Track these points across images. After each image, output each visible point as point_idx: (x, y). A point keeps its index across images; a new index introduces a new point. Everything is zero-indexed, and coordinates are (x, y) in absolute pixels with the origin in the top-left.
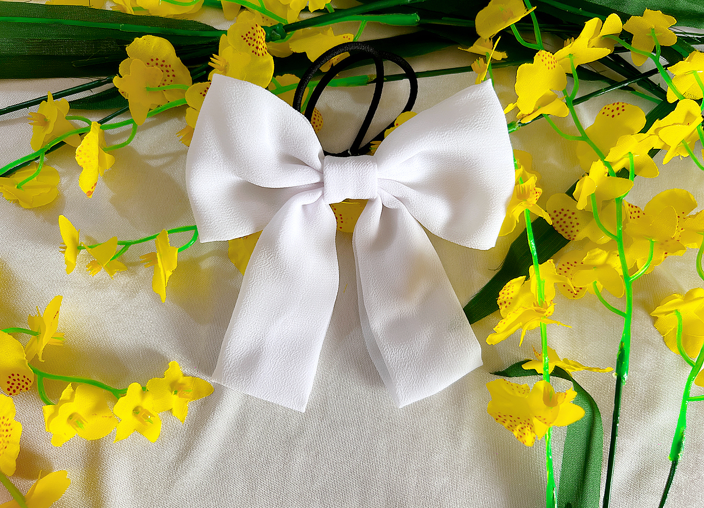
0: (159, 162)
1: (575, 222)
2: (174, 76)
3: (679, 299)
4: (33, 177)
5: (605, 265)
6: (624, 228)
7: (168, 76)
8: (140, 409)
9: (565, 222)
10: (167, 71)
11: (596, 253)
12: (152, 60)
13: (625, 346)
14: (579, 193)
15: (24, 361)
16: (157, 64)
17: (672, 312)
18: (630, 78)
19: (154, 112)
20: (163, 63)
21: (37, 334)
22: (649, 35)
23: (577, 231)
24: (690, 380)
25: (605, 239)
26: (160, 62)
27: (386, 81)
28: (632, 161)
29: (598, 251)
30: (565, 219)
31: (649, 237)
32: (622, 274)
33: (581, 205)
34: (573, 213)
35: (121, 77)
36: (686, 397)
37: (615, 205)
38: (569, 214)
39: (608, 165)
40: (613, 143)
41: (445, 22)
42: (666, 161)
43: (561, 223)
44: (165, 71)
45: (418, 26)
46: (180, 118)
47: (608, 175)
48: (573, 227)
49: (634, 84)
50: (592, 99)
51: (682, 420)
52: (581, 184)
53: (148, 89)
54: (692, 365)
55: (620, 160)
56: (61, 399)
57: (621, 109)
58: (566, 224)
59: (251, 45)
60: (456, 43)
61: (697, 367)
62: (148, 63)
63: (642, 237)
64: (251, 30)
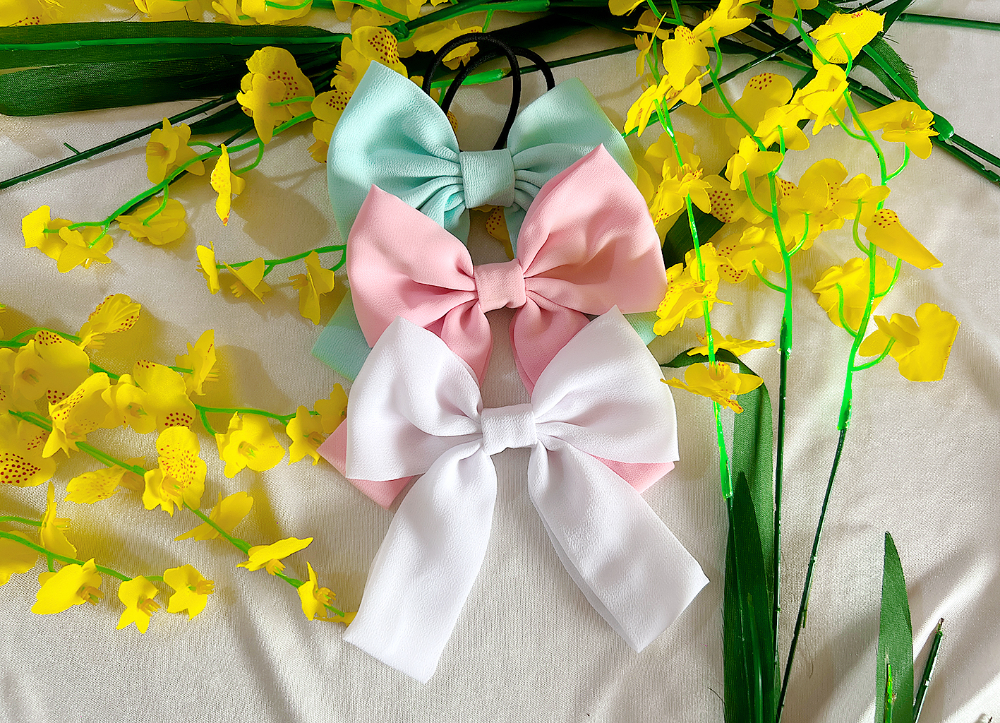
0: (290, 183)
1: (729, 203)
2: (296, 88)
3: (837, 271)
4: (158, 212)
5: (763, 243)
6: (779, 205)
7: (291, 89)
9: (719, 205)
10: (290, 84)
11: (752, 231)
12: (274, 73)
13: (787, 322)
14: (731, 173)
15: (184, 396)
17: (833, 286)
18: (778, 48)
19: (281, 129)
20: (285, 76)
21: (190, 372)
23: (732, 212)
24: (854, 350)
25: (760, 218)
26: (281, 75)
27: (522, 73)
28: (782, 135)
29: (754, 229)
30: (719, 201)
31: (803, 210)
32: (780, 251)
33: (734, 186)
34: (727, 195)
35: (243, 93)
36: (851, 368)
37: (768, 182)
38: (723, 196)
39: (758, 140)
40: (761, 117)
42: (815, 131)
43: (715, 205)
44: (287, 84)
45: (548, 10)
46: (306, 136)
47: (759, 150)
48: (728, 208)
49: (781, 53)
50: (740, 74)
51: (848, 390)
52: (732, 161)
53: (271, 104)
54: (854, 335)
55: (770, 135)
56: (229, 427)
57: (768, 80)
58: (721, 207)
59: (379, 50)
60: (591, 25)
61: (859, 337)
62: (270, 77)
63: (797, 212)
64: (378, 35)
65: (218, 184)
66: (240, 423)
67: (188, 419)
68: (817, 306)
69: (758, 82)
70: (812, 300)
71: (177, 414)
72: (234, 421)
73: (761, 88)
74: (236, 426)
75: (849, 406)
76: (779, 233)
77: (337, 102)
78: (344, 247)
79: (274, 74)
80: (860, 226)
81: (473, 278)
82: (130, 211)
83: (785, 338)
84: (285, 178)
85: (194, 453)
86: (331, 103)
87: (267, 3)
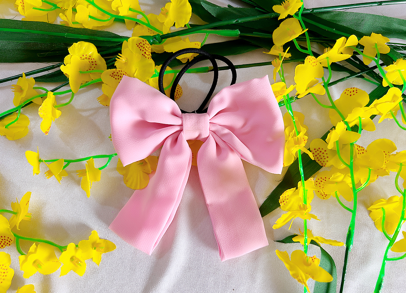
0: (88, 113)
1: (326, 156)
2: (96, 64)
3: (384, 202)
4: (15, 121)
5: (342, 182)
6: (354, 160)
7: (93, 65)
8: (74, 258)
9: (320, 156)
10: (92, 62)
11: (337, 175)
12: (83, 56)
13: (351, 229)
14: (329, 140)
15: (9, 229)
16: (86, 58)
17: (380, 208)
18: (362, 71)
19: (84, 85)
20: (90, 57)
21: (16, 214)
22: (374, 47)
23: (327, 161)
25: (343, 166)
26: (88, 57)
28: (360, 122)
29: (339, 174)
30: (321, 154)
31: (368, 167)
32: (352, 187)
33: (330, 146)
34: (325, 151)
35: (65, 65)
36: (386, 258)
37: (349, 147)
38: (323, 151)
40: (350, 112)
41: (255, 34)
43: (318, 156)
45: (239, 37)
47: (347, 130)
48: (325, 159)
49: (364, 74)
51: (382, 271)
52: (330, 135)
53: (81, 72)
54: (389, 240)
55: (353, 121)
56: (29, 251)
57: (355, 91)
58: (321, 157)
59: (142, 50)
60: (261, 47)
61: (392, 241)
62: (81, 58)
63: (364, 166)
64: (142, 42)
66: (36, 250)
67: (10, 241)
69: (349, 92)
71: (5, 237)
72: (32, 248)
74: (33, 251)
75: (382, 281)
76: (352, 177)
77: (116, 75)
80: (400, 177)
86: (113, 75)
87: (90, 17)
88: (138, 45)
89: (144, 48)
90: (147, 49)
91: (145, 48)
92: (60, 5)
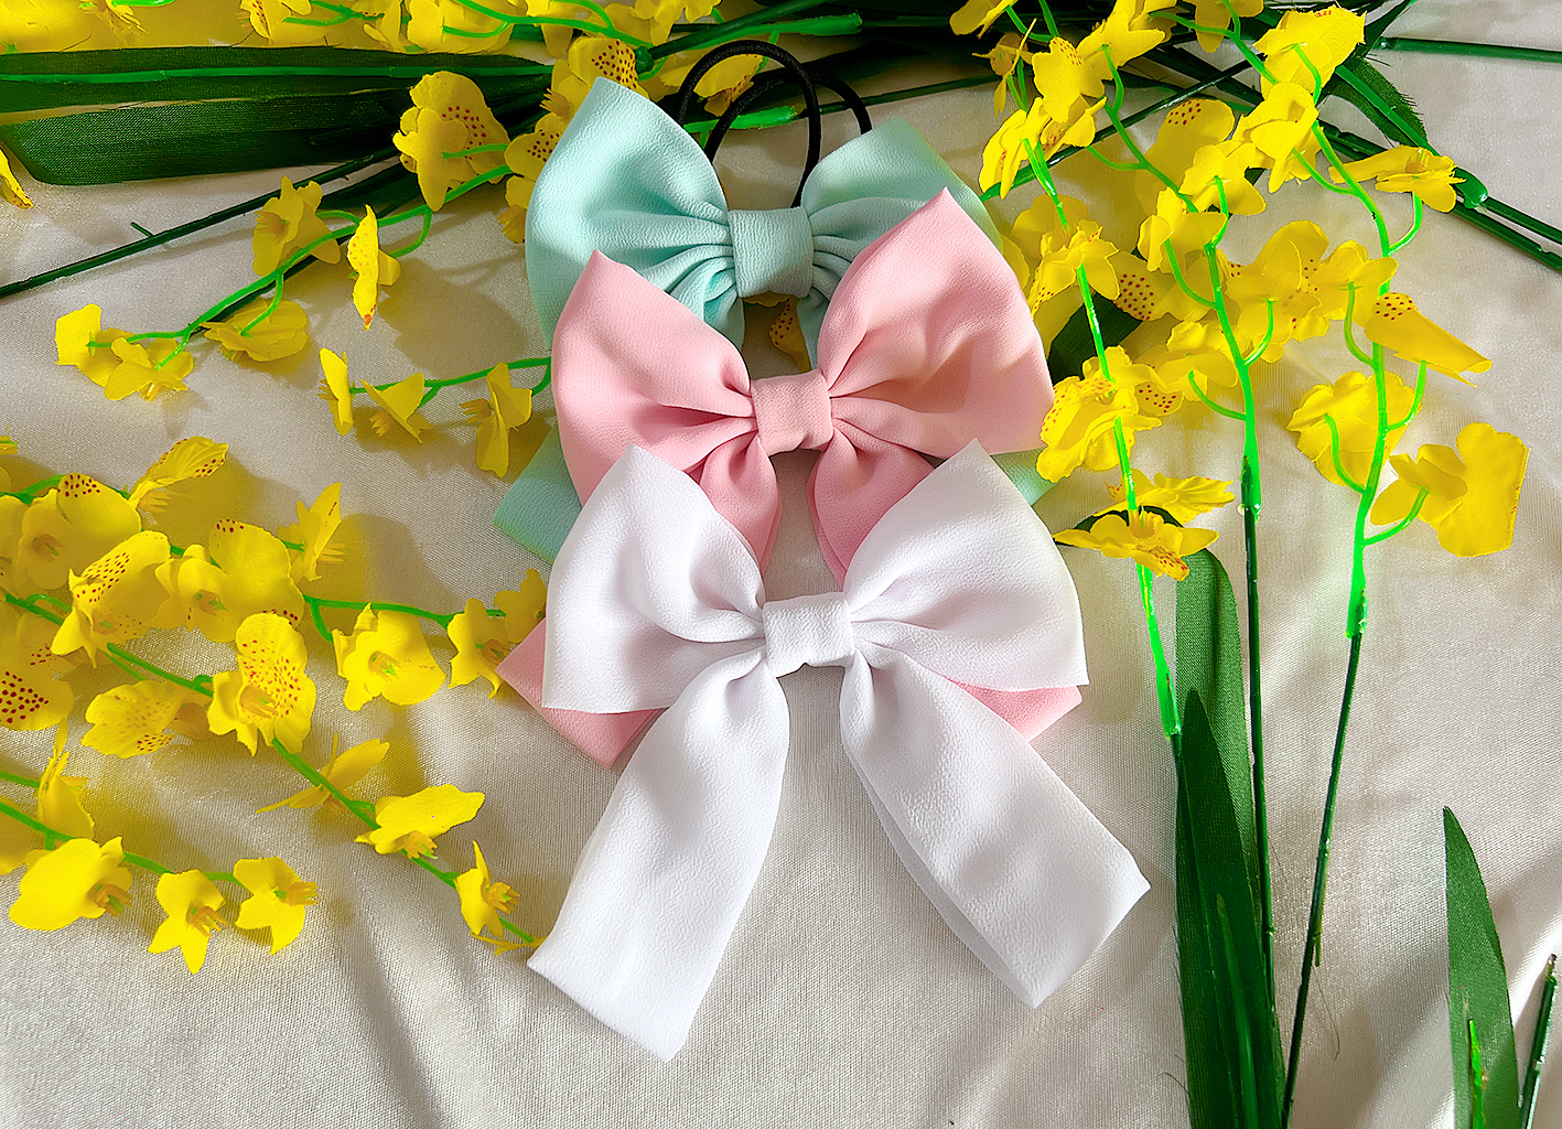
0: (470, 278)
1: (1146, 292)
2: (484, 135)
3: (1324, 392)
4: (263, 317)
5: (1203, 348)
6: (1225, 288)
7: (476, 135)
9: (1131, 294)
10: (474, 127)
11: (1186, 329)
12: (450, 109)
13: (1250, 463)
14: (1147, 246)
15: (287, 581)
16: (458, 116)
17: (1318, 419)
18: (1204, 80)
19: (457, 191)
20: (467, 114)
21: (299, 548)
23: (1152, 304)
24: (1362, 513)
25: (1197, 311)
26: (462, 113)
27: (823, 113)
29: (1190, 326)
30: (1132, 289)
31: (1264, 296)
32: (1232, 357)
33: (1152, 266)
34: (1142, 279)
35: (404, 135)
36: (1360, 541)
37: (1205, 262)
38: (1137, 281)
39: (1188, 199)
40: (1188, 162)
41: (903, 22)
42: (1274, 185)
43: (1126, 295)
44: (470, 127)
45: (861, 32)
46: (495, 210)
47: (1189, 213)
48: (1145, 299)
49: (1211, 88)
50: (1150, 116)
51: (1358, 574)
52: (1148, 226)
54: (1360, 490)
55: (1204, 192)
56: (356, 627)
58: (1133, 297)
59: (608, 73)
61: (1368, 494)
62: (444, 116)
63: (1255, 299)
64: (608, 51)
65: (359, 260)
66: (373, 626)
68: (1296, 452)
69: (1180, 114)
70: (1288, 443)
72: (364, 617)
73: (1185, 122)
74: (368, 627)
75: (1362, 599)
76: (1227, 333)
77: (544, 151)
78: (547, 361)
79: (451, 111)
80: (1355, 325)
81: (749, 396)
82: (222, 317)
83: (1249, 487)
84: (461, 271)
85: (297, 665)
86: (535, 151)
87: (446, 29)
88: (597, 60)
89: (614, 66)
90: (623, 65)
91: (618, 65)
92: (359, 8)
